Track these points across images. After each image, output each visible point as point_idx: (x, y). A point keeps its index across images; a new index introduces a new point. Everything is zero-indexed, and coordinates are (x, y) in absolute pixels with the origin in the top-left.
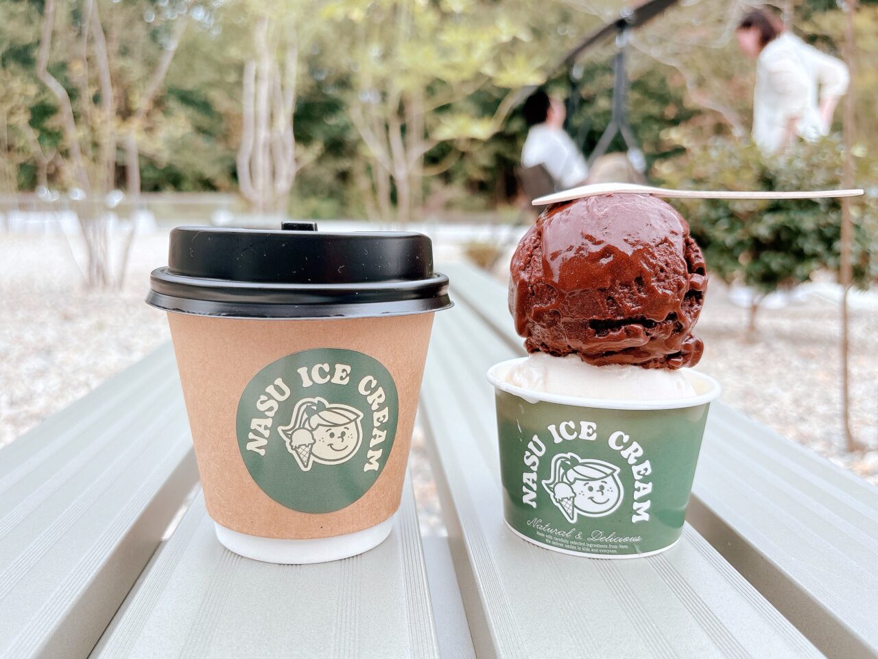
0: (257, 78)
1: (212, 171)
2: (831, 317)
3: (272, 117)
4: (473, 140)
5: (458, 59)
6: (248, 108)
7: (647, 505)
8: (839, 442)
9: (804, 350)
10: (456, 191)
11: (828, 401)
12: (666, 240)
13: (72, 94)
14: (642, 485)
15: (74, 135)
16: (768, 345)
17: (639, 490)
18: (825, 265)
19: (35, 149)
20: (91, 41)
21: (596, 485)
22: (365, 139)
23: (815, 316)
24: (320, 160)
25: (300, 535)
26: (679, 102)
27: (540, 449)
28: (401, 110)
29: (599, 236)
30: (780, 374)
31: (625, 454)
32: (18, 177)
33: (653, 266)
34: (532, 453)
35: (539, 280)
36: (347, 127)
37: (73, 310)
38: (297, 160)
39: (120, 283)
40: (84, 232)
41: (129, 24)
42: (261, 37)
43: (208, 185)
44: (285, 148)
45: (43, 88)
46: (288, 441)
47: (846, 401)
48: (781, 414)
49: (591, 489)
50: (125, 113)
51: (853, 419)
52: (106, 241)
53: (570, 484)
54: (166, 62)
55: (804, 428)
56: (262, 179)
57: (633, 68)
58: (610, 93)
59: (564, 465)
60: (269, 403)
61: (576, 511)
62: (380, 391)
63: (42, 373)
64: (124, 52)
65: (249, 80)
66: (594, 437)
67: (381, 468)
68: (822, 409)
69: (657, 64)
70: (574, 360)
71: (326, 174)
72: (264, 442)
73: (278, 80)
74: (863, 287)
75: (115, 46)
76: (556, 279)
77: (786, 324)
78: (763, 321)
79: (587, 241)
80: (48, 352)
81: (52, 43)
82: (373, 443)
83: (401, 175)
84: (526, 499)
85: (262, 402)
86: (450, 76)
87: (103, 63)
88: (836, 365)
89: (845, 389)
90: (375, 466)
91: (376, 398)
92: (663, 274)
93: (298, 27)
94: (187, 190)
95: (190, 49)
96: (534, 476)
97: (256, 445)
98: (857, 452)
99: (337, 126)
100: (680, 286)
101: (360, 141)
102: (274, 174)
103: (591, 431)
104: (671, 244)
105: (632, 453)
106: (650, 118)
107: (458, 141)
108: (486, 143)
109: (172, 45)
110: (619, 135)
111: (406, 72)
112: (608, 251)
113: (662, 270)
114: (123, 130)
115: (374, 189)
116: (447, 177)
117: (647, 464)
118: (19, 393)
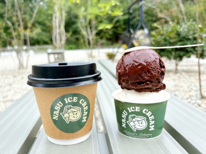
0: (56, 17)
1: (47, 40)
2: (195, 66)
3: (60, 26)
4: (107, 29)
5: (102, 10)
6: (54, 25)
7: (153, 126)
8: (199, 96)
9: (189, 74)
10: (104, 41)
11: (196, 86)
12: (155, 61)
13: (13, 24)
14: (152, 122)
15: (14, 34)
16: (180, 73)
17: (151, 123)
18: (193, 53)
19: (5, 38)
20: (17, 12)
21: (140, 122)
22: (81, 30)
23: (191, 66)
24: (71, 36)
25: (68, 138)
26: (156, 16)
27: (126, 114)
28: (90, 23)
29: (137, 61)
30: (184, 80)
31: (147, 114)
32: (2, 44)
33: (152, 68)
34: (124, 115)
35: (123, 72)
36: (77, 27)
37: (16, 75)
38: (66, 36)
39: (27, 67)
40: (18, 56)
41: (25, 7)
42: (56, 8)
43: (46, 43)
44: (63, 34)
45: (6, 24)
46: (63, 116)
47: (200, 86)
48: (185, 90)
49: (139, 123)
50: (26, 28)
51: (202, 90)
52: (23, 58)
53: (134, 122)
54: (34, 15)
55: (191, 93)
56: (58, 41)
57: (144, 9)
58: (139, 15)
59: (132, 117)
60: (58, 107)
61: (136, 129)
62: (85, 102)
63: (9, 90)
64: (25, 13)
65: (54, 18)
66: (139, 111)
67: (86, 121)
68: (194, 88)
69: (150, 8)
70: (133, 91)
71: (73, 39)
72: (57, 117)
73: (61, 18)
74: (203, 58)
75: (22, 12)
76: (127, 72)
77: (185, 68)
78: (179, 68)
79: (135, 62)
80: (11, 85)
81: (8, 13)
82: (84, 115)
83: (91, 38)
84: (123, 126)
85: (56, 107)
86: (101, 14)
87: (20, 17)
88: (197, 77)
89: (200, 83)
90: (85, 120)
91: (84, 104)
92: (154, 70)
93: (64, 5)
94: (41, 45)
95: (40, 12)
96: (125, 120)
97: (55, 118)
98: (204, 99)
99: (75, 27)
100: (159, 72)
101: (80, 30)
102: (61, 40)
103: (138, 109)
104: (156, 62)
105: (149, 114)
106: (149, 21)
107: (104, 29)
108: (110, 29)
109: (36, 11)
110: (142, 25)
111: (91, 14)
112: (140, 64)
113: (154, 68)
114: (25, 32)
115: (84, 42)
116: (102, 38)
117: (153, 116)
118: (5, 95)
